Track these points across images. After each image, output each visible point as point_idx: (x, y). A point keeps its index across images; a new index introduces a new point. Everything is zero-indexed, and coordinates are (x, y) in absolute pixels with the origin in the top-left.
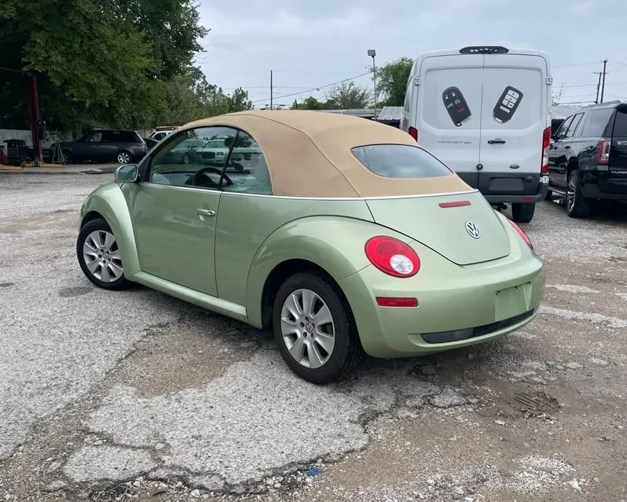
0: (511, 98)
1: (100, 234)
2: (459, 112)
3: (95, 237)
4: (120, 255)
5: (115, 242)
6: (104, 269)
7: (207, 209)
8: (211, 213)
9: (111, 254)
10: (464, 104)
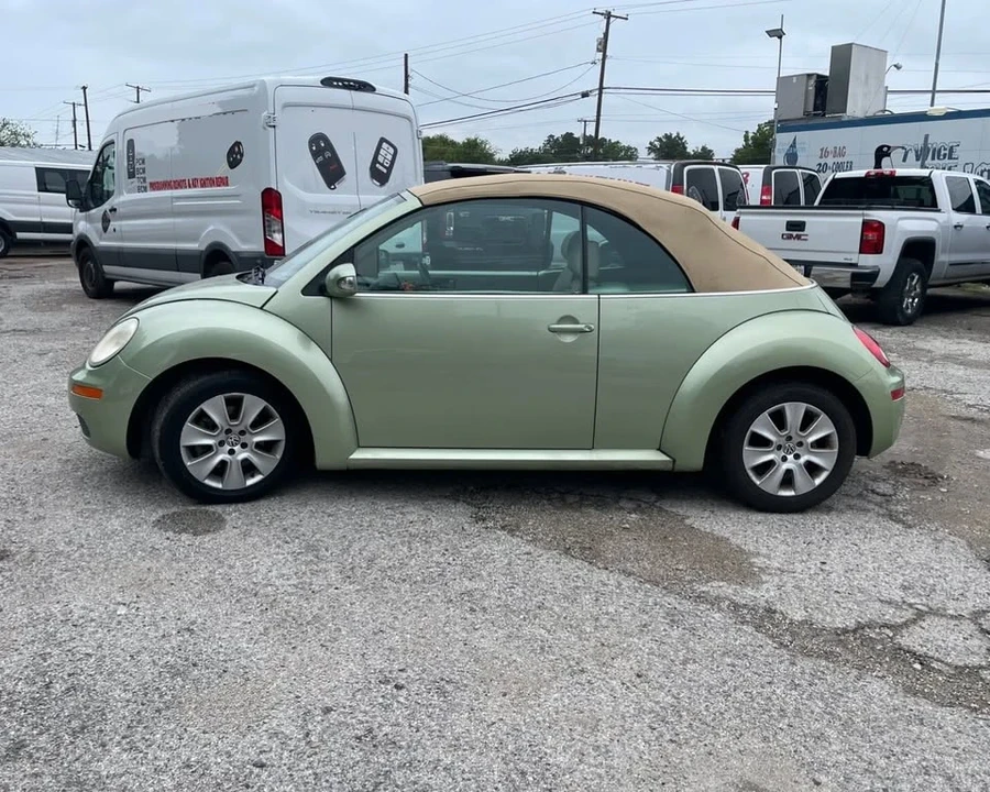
0: (386, 151)
1: (229, 402)
2: (332, 171)
3: (215, 408)
4: (274, 432)
5: (265, 409)
6: (234, 467)
7: (578, 323)
8: (590, 328)
9: (251, 433)
10: (335, 158)
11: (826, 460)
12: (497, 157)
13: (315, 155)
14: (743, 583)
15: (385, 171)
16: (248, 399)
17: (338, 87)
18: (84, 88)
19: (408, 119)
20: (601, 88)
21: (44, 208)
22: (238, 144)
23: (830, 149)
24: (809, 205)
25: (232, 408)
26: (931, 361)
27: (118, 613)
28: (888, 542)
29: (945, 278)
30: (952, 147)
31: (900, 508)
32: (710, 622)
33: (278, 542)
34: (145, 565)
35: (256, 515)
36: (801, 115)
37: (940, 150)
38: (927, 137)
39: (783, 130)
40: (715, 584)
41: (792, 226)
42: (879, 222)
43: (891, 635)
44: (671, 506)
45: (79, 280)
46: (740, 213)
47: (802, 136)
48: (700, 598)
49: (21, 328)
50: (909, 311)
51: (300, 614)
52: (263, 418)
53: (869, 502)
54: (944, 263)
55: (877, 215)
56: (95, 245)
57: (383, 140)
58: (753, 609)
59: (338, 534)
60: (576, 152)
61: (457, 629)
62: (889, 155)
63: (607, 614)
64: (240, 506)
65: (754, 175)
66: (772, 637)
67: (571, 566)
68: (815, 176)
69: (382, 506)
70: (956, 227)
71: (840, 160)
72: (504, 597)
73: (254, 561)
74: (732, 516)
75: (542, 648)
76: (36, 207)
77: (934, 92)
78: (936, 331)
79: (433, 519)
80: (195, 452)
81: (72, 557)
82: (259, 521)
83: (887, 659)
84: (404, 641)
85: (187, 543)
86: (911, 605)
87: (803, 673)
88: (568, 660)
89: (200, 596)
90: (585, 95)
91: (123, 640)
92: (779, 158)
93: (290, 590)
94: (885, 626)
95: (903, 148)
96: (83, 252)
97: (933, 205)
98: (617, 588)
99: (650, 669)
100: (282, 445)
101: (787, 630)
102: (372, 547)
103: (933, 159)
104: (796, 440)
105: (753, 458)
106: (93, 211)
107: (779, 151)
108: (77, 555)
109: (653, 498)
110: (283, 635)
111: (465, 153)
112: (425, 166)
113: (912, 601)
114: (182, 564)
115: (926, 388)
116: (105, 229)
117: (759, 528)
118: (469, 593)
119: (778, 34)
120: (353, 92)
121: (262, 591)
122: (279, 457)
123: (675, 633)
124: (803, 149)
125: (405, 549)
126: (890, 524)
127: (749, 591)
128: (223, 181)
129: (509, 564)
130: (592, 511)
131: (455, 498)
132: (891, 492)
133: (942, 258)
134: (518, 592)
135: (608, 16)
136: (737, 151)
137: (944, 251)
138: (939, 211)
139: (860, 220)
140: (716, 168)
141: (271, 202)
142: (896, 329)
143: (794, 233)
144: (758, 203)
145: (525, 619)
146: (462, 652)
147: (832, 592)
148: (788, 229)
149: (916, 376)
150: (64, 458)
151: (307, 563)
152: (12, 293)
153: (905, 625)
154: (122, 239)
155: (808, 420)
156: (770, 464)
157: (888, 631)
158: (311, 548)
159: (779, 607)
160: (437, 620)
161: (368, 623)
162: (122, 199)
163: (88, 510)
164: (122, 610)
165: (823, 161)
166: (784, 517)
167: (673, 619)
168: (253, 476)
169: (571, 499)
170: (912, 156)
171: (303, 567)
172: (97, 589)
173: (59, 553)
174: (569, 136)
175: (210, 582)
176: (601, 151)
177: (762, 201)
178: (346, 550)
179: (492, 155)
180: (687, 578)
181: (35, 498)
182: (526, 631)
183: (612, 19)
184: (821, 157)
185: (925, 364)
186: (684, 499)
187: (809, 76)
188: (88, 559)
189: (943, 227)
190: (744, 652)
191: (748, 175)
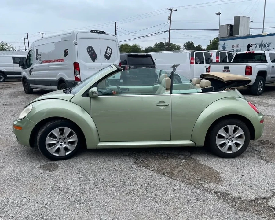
0: (109, 50)
1: (60, 130)
2: (93, 56)
3: (56, 132)
4: (74, 138)
5: (71, 131)
6: (62, 149)
7: (165, 103)
8: (169, 104)
9: (67, 139)
10: (94, 53)
11: (241, 142)
12: (142, 49)
13: (89, 52)
14: (218, 183)
15: (109, 56)
16: (66, 128)
17: (95, 33)
18: (27, 34)
19: (115, 41)
20: (170, 30)
21: (14, 68)
22: (67, 50)
23: (235, 45)
24: (230, 62)
25: (61, 131)
26: (268, 106)
27: (23, 201)
28: (262, 167)
29: (270, 81)
30: (269, 44)
31: (264, 155)
32: (209, 199)
33: (75, 173)
34: (33, 183)
35: (69, 164)
36: (226, 36)
37: (266, 45)
38: (262, 41)
39: (221, 40)
40: (210, 184)
41: (225, 68)
42: (251, 66)
43: (266, 201)
44: (195, 157)
45: (23, 88)
46: (211, 65)
47: (227, 42)
48: (205, 190)
49: (6, 104)
50: (260, 91)
51: (80, 199)
52: (71, 134)
53: (255, 153)
54: (269, 77)
55: (250, 64)
56: (28, 79)
57: (108, 47)
58: (222, 193)
59: (93, 170)
60: (164, 47)
61: (130, 204)
62: (251, 47)
63: (177, 197)
64: (64, 161)
65: (214, 53)
66: (229, 203)
67: (165, 179)
68: (231, 53)
69: (107, 160)
70: (272, 67)
71: (237, 48)
72: (144, 192)
73: (68, 180)
74: (213, 159)
75: (156, 210)
76: (13, 68)
77: (263, 28)
78: (268, 97)
79: (123, 164)
80: (50, 145)
81: (11, 181)
82: (70, 166)
83: (266, 210)
84: (113, 209)
85: (47, 174)
86: (271, 190)
87: (240, 217)
88: (165, 214)
89: (50, 194)
90: (165, 32)
91: (24, 211)
92: (220, 48)
93: (78, 191)
94: (264, 198)
95: (255, 44)
96: (24, 80)
97: (265, 61)
98: (180, 187)
99: (191, 217)
100: (77, 142)
101: (233, 200)
102: (104, 175)
103: (264, 47)
104: (232, 136)
105: (219, 142)
106: (27, 69)
107: (220, 46)
108: (13, 180)
109: (189, 154)
110: (75, 208)
111: (133, 48)
112: (120, 54)
113: (271, 189)
114: (45, 182)
115: (267, 115)
116: (30, 74)
117: (222, 164)
118: (133, 190)
119: (219, 14)
120: (99, 34)
121: (69, 192)
122: (76, 146)
123: (198, 203)
124: (227, 46)
125: (114, 175)
126: (262, 161)
127: (220, 186)
128: (63, 60)
129: (146, 180)
130: (171, 159)
131: (129, 156)
132: (260, 150)
133: (269, 76)
134: (149, 189)
135: (171, 10)
136: (208, 46)
137: (269, 74)
138: (267, 62)
139: (245, 66)
140: (203, 52)
141: (76, 66)
142: (257, 96)
143: (226, 70)
144: (215, 62)
145: (151, 200)
146: (131, 212)
147: (246, 186)
148: (224, 69)
149: (264, 111)
150: (13, 146)
151: (83, 181)
152: (4, 93)
153: (270, 197)
154: (35, 77)
155: (235, 130)
156: (224, 143)
157: (265, 200)
158: (85, 175)
159: (230, 192)
160: (123, 201)
161: (102, 202)
162: (35, 66)
163: (18, 164)
164: (25, 200)
165: (233, 49)
166: (230, 159)
167: (198, 198)
168: (68, 152)
169: (164, 155)
170: (258, 46)
171: (82, 182)
172: (18, 192)
173: (7, 180)
174: (161, 43)
175: (53, 189)
176: (170, 47)
177: (216, 61)
178: (95, 176)
179: (140, 49)
180: (201, 182)
181: (3, 160)
182: (151, 203)
183: (172, 11)
184: (232, 47)
185: (266, 107)
186: (198, 154)
187: (228, 25)
188: (16, 181)
189: (269, 67)
190: (220, 210)
191: (212, 53)
